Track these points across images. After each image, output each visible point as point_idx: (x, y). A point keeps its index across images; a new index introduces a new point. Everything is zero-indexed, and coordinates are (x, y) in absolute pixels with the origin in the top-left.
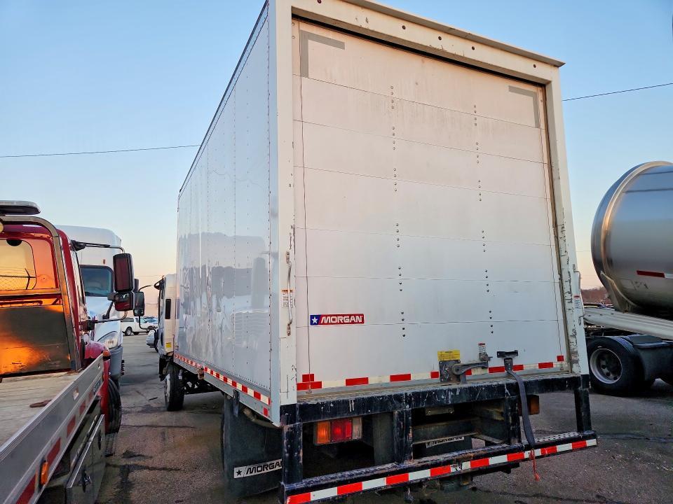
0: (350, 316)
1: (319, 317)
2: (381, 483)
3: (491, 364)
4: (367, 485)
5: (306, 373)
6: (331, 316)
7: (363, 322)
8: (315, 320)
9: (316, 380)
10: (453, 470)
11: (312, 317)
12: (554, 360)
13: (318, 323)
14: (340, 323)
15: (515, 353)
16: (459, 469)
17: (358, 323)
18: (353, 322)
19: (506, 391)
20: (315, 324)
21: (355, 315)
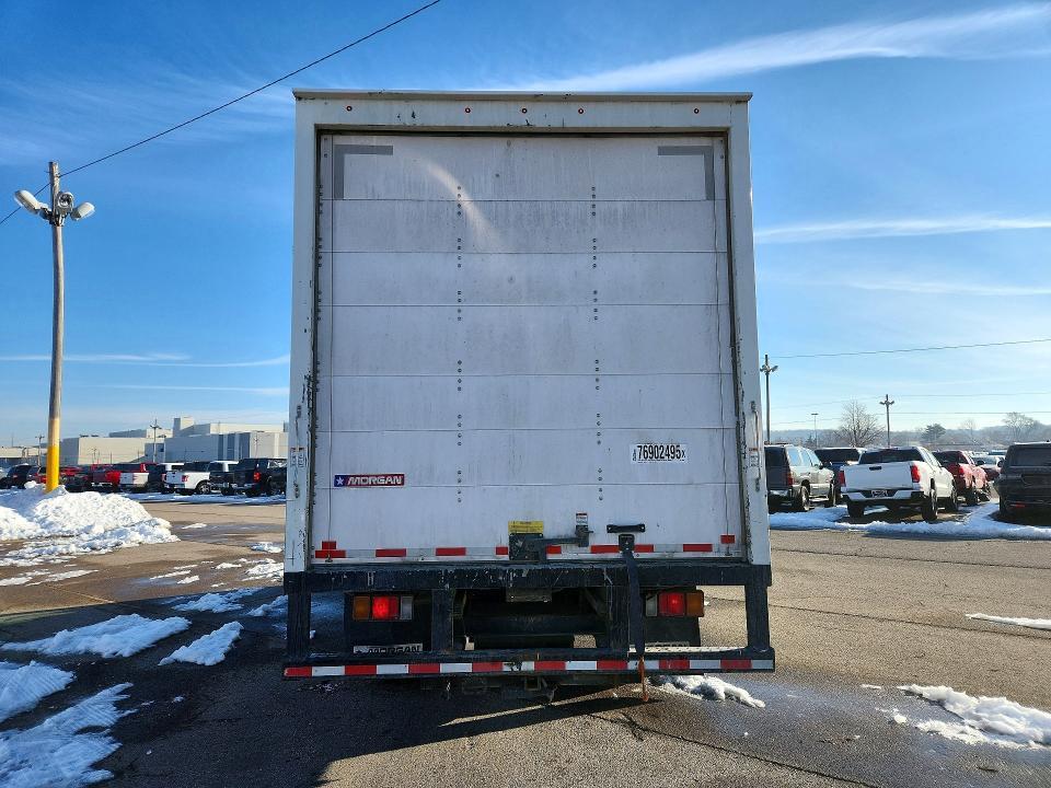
0: (386, 476)
1: (346, 478)
2: (401, 669)
3: (594, 541)
4: (382, 669)
5: (326, 540)
6: (361, 476)
7: (403, 484)
8: (340, 481)
9: (338, 548)
10: (506, 668)
11: (337, 477)
12: (715, 541)
13: (345, 484)
14: (372, 484)
15: (640, 528)
16: (515, 669)
17: (396, 484)
18: (389, 484)
19: (606, 577)
20: (340, 485)
21: (393, 476)
